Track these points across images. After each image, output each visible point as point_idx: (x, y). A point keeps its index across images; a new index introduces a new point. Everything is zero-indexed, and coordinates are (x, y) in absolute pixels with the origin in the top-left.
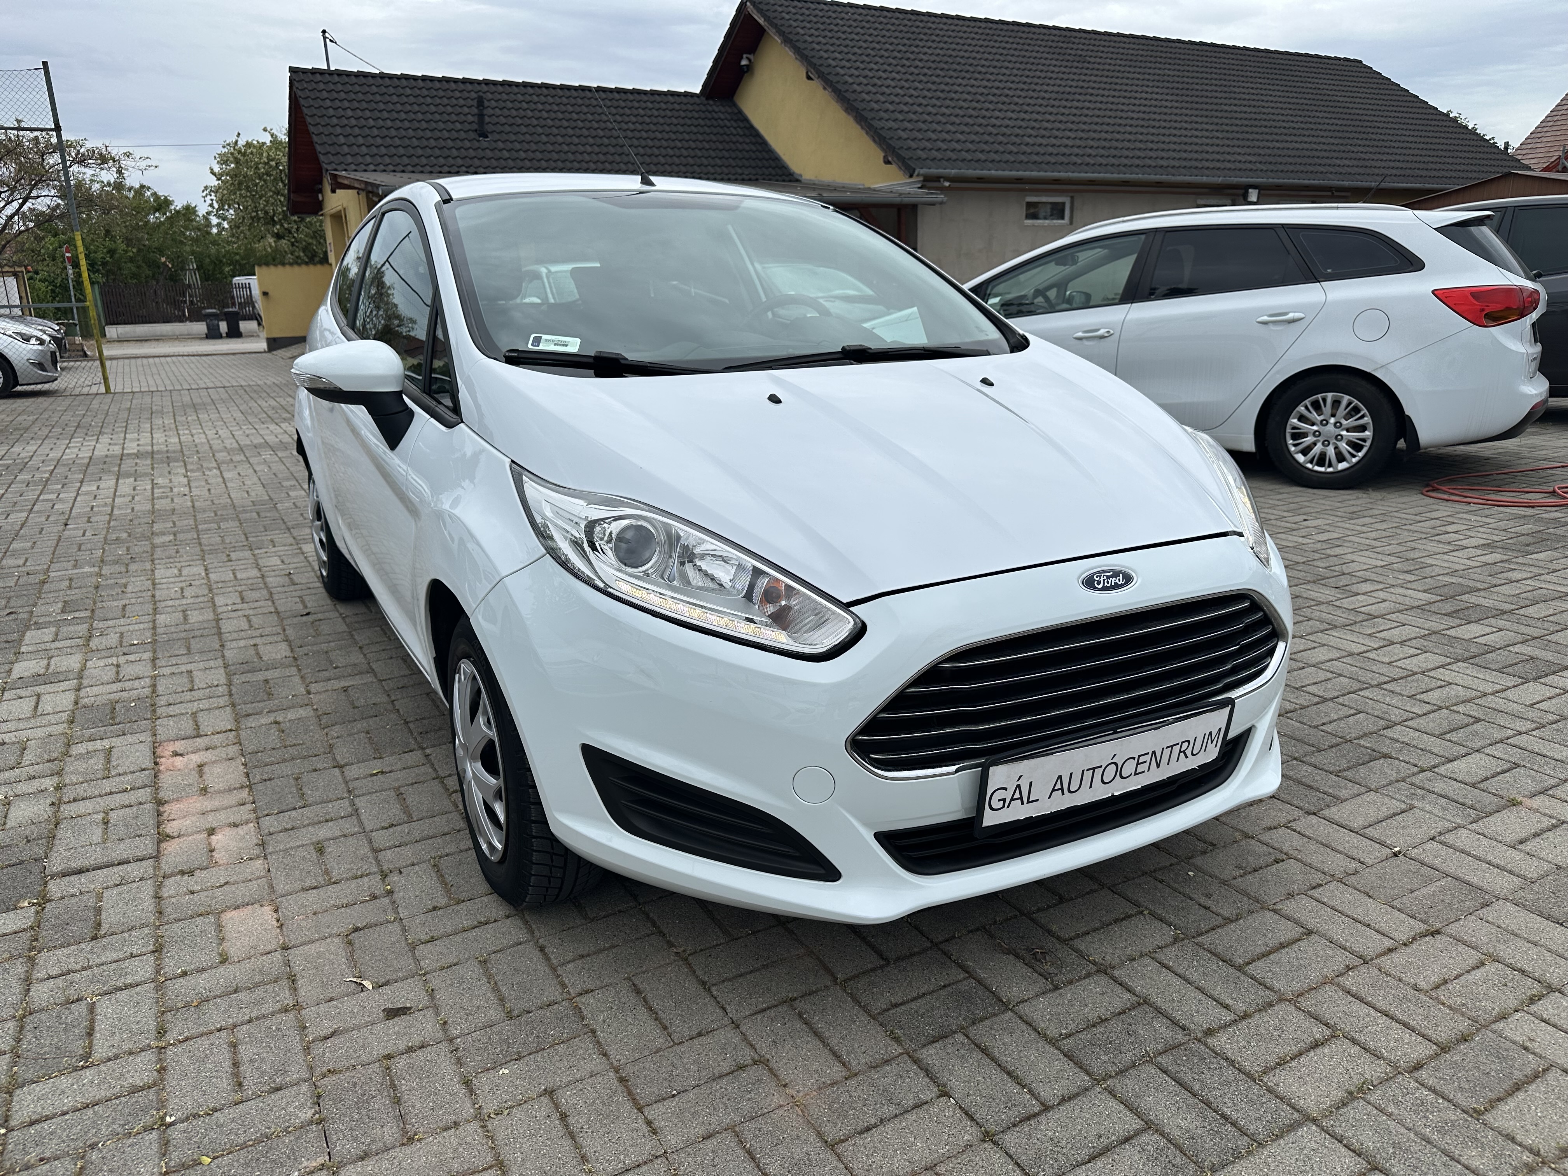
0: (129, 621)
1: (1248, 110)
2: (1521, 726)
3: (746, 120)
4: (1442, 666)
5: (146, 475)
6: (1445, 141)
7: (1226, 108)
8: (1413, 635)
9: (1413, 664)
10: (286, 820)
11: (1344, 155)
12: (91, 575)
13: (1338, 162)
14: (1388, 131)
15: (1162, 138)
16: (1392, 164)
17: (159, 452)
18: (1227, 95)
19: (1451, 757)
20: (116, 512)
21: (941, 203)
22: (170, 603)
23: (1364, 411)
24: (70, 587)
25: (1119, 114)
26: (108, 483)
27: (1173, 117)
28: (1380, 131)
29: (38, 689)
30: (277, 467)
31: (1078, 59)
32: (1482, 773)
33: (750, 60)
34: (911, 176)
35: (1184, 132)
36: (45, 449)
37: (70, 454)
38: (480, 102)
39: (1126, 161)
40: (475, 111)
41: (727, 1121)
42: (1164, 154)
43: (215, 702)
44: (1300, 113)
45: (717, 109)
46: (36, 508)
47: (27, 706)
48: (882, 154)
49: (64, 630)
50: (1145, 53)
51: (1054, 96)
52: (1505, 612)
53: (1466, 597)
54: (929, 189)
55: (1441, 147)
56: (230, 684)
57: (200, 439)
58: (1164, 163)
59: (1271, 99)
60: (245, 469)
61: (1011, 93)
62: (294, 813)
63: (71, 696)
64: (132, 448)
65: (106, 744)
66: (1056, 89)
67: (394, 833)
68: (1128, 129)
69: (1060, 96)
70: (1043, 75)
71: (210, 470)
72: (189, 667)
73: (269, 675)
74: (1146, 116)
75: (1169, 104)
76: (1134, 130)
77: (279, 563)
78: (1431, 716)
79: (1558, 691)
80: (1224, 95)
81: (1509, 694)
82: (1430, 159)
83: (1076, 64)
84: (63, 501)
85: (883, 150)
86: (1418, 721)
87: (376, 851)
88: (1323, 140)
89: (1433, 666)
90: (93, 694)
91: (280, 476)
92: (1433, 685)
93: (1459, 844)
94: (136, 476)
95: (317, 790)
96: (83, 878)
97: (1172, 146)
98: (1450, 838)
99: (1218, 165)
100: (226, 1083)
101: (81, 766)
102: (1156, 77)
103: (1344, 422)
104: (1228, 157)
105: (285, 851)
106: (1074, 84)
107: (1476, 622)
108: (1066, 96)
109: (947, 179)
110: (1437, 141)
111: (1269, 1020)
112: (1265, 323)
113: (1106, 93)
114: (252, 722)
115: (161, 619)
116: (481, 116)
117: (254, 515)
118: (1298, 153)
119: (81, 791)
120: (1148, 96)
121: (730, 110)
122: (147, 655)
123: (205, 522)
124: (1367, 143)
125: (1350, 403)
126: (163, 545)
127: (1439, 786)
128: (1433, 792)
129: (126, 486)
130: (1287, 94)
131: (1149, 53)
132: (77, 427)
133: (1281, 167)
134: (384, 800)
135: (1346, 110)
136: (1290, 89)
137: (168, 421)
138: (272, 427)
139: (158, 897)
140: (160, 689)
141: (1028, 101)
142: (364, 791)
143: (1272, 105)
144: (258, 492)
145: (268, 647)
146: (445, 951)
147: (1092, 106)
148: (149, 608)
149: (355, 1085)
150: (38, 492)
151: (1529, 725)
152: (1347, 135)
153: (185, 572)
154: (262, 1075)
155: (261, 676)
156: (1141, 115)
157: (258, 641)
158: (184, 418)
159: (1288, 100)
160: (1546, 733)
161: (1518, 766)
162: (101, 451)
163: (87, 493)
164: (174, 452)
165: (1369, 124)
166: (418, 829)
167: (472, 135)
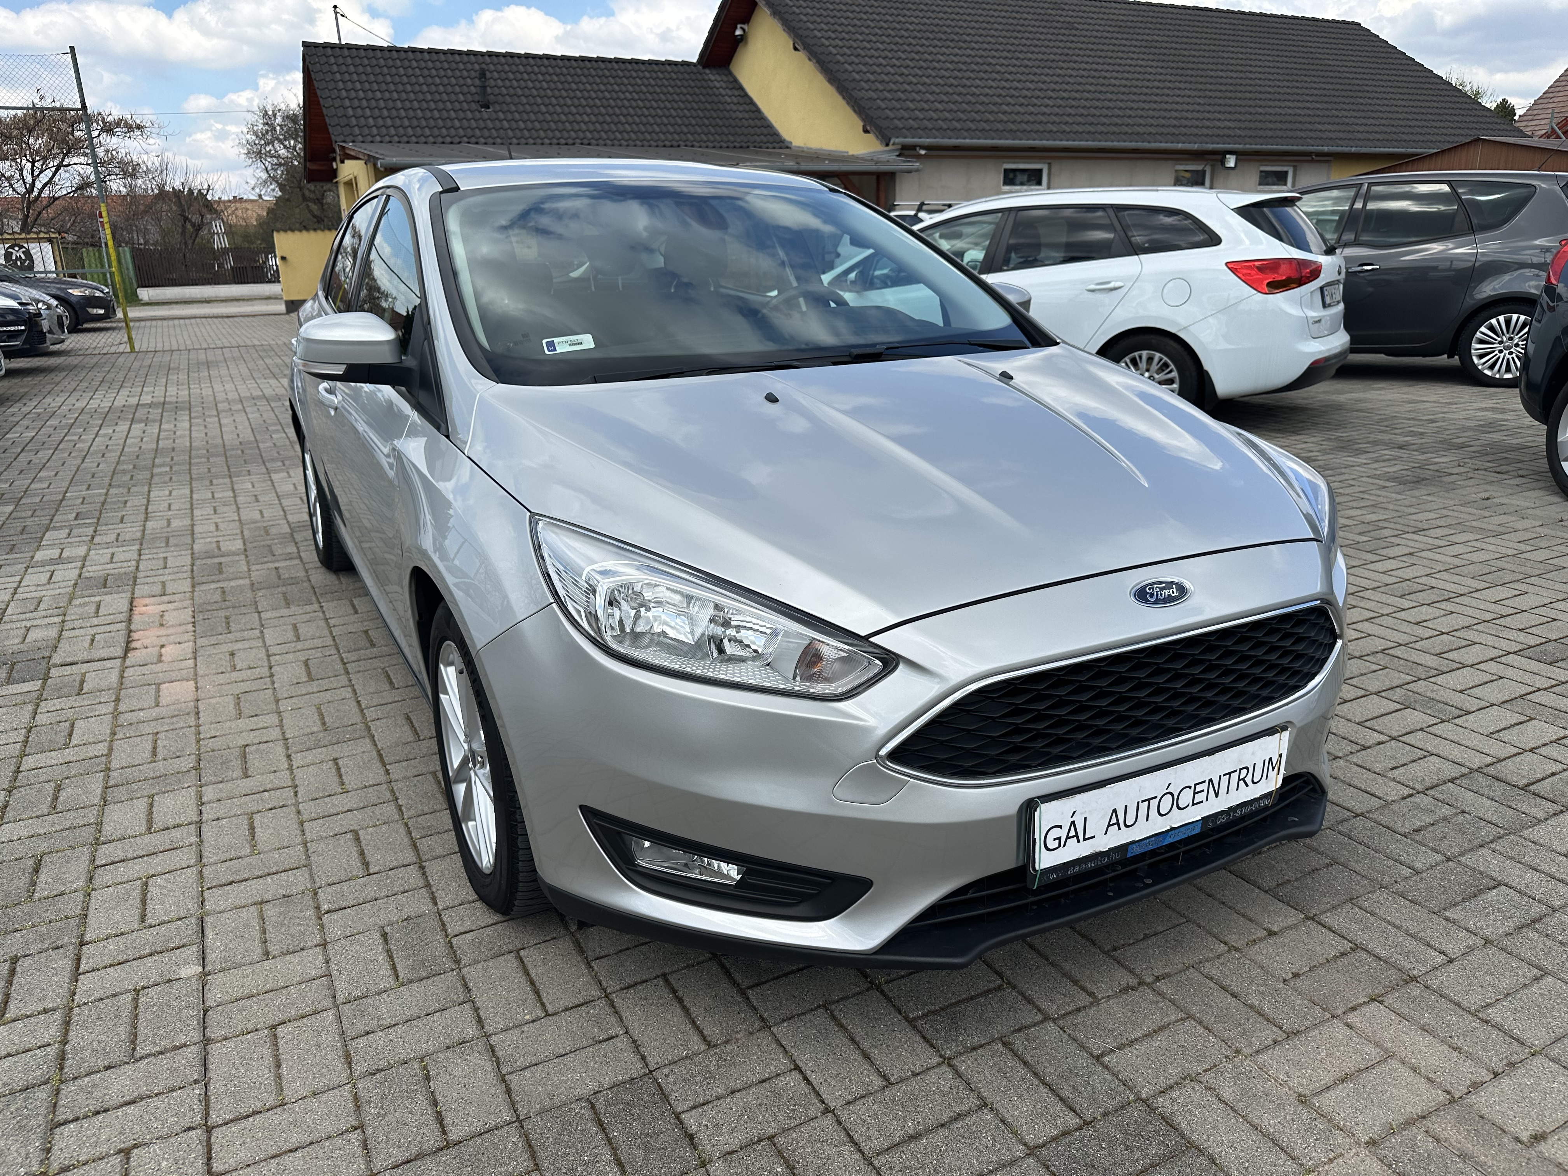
0: (125, 525)
1: (1234, 75)
3: (741, 88)
5: (154, 421)
6: (1436, 105)
7: (1212, 73)
10: (213, 640)
11: (1329, 120)
12: (100, 495)
13: (1320, 127)
14: (1377, 95)
15: (1142, 105)
16: (1376, 129)
17: (170, 403)
18: (1215, 60)
20: (126, 450)
21: (917, 171)
22: (159, 514)
23: (1172, 366)
24: (82, 503)
25: (1101, 81)
26: (123, 427)
27: (1156, 84)
28: (1368, 95)
29: (52, 568)
30: (269, 416)
31: (1065, 25)
33: (744, 30)
34: (887, 145)
35: (1165, 99)
36: (71, 400)
37: (94, 404)
38: (483, 75)
39: (1103, 129)
40: (477, 82)
42: (1142, 121)
43: (180, 575)
44: (1288, 78)
45: (712, 78)
46: (61, 447)
47: (44, 578)
48: (861, 124)
49: (75, 532)
50: (1135, 19)
51: (1037, 63)
54: (907, 156)
55: (1430, 111)
56: (193, 565)
57: (207, 392)
58: (1141, 130)
59: (1260, 63)
60: (240, 418)
61: (993, 61)
62: (220, 636)
63: (77, 572)
64: (146, 399)
65: (97, 599)
66: (1040, 56)
67: (284, 647)
68: (1109, 96)
69: (1043, 64)
70: (1028, 42)
71: (209, 416)
72: (165, 555)
73: (222, 560)
74: (1128, 83)
75: (1153, 70)
76: (1114, 97)
77: (250, 486)
80: (1211, 60)
82: (1418, 123)
83: (1063, 31)
84: (84, 441)
85: (863, 120)
87: (269, 656)
88: (1308, 105)
90: (92, 570)
91: (268, 421)
94: (147, 421)
95: (239, 624)
96: (74, 667)
97: (1151, 113)
99: (1196, 131)
101: (79, 610)
102: (1144, 43)
103: (1156, 376)
104: (1208, 123)
105: (209, 655)
106: (1059, 51)
108: (1049, 64)
109: (923, 147)
110: (1427, 104)
112: (1093, 291)
113: (1090, 60)
114: (204, 587)
115: (150, 524)
116: (484, 87)
117: (239, 452)
118: (1279, 118)
119: (77, 624)
120: (1133, 62)
121: (725, 79)
122: (137, 547)
123: (198, 457)
124: (1354, 107)
125: (1161, 360)
126: (160, 474)
129: (137, 428)
130: (1277, 59)
131: (1140, 19)
132: (102, 381)
133: (1261, 133)
134: (284, 630)
135: (1337, 74)
136: (1280, 53)
137: (183, 377)
138: (273, 382)
139: (122, 677)
140: (141, 568)
141: (1011, 69)
142: (272, 625)
143: (1260, 70)
144: (247, 435)
145: (227, 543)
146: (297, 702)
147: (1074, 73)
148: (142, 517)
149: (222, 756)
150: (63, 434)
152: (1335, 99)
153: (174, 493)
154: (169, 752)
155: (216, 560)
156: (1124, 82)
157: (220, 539)
158: (196, 374)
159: (1278, 65)
162: (120, 402)
163: (105, 435)
164: (182, 402)
165: (1358, 88)
166: (301, 646)
167: (474, 106)
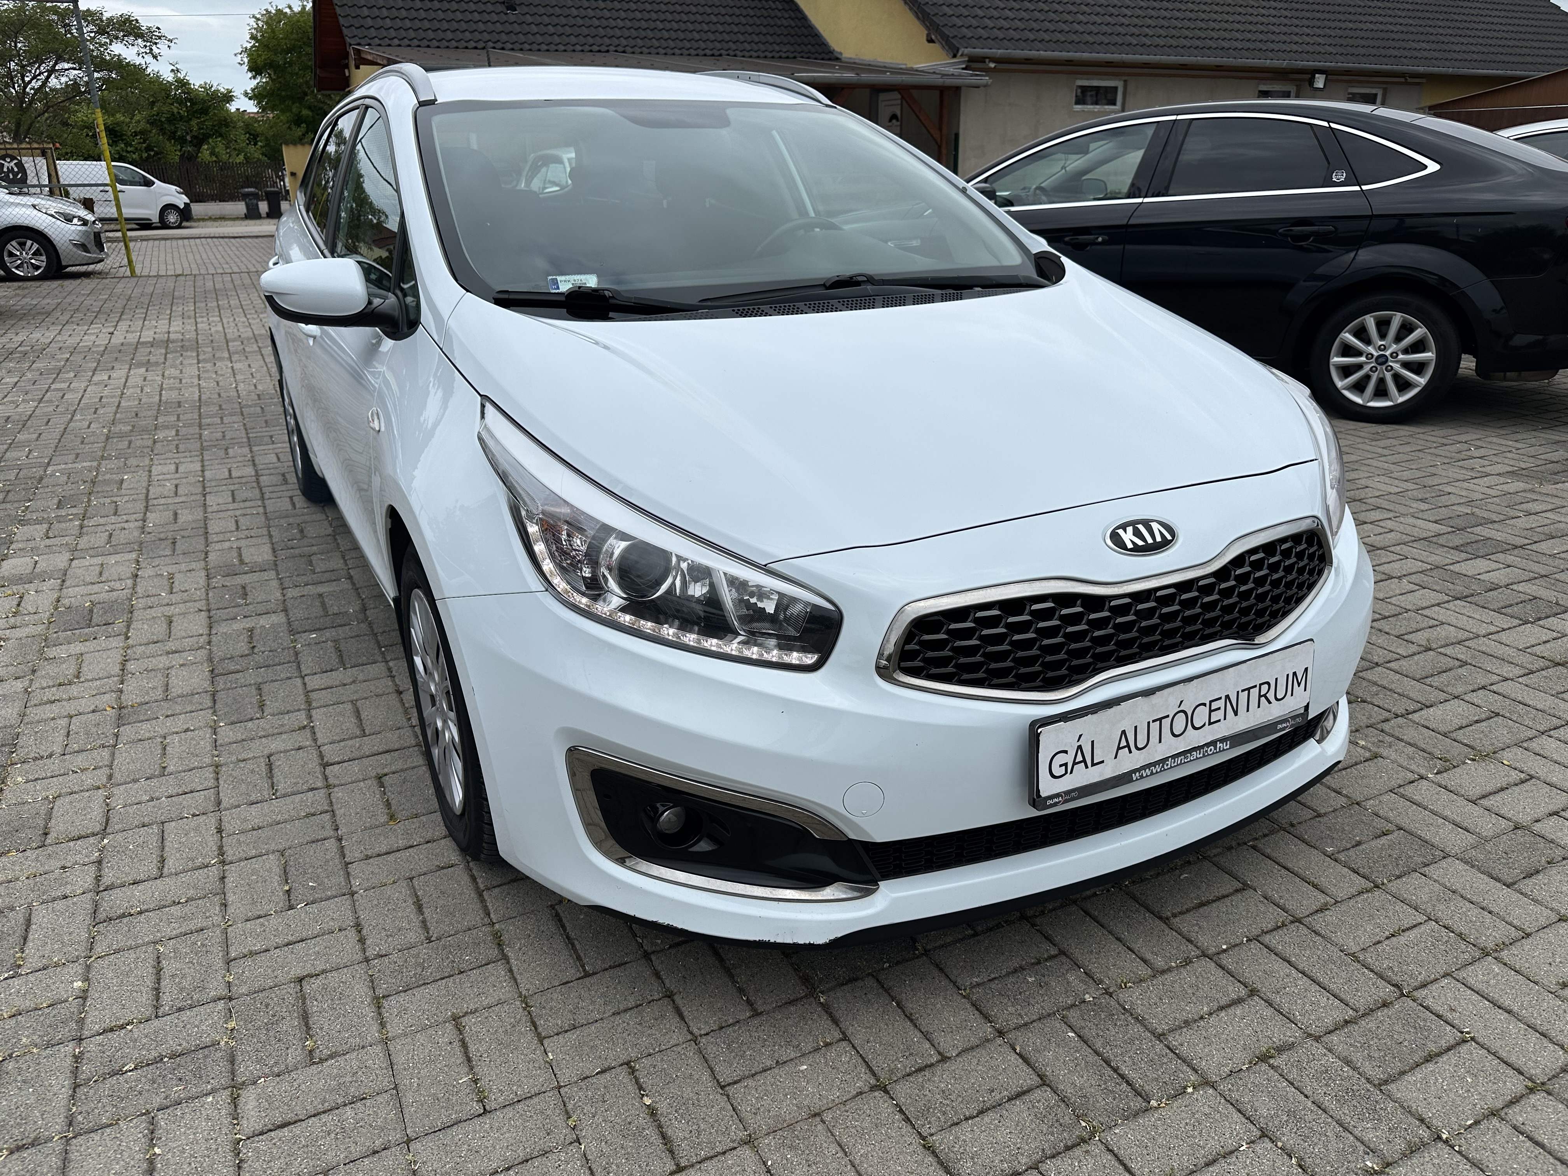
0: (120, 519)
2: (1507, 670)
4: (1438, 605)
8: (1413, 570)
9: (1407, 601)
10: (241, 731)
12: (90, 469)
16: (1473, 48)
17: (173, 342)
19: (1428, 704)
20: (123, 403)
21: (986, 86)
22: (162, 501)
24: (67, 483)
26: (119, 373)
29: (21, 589)
32: (1457, 722)
34: (955, 56)
36: (64, 336)
39: (1185, 42)
41: (624, 1058)
42: (1226, 35)
43: (191, 606)
46: (46, 398)
47: (9, 605)
48: (926, 32)
49: (56, 527)
52: (1516, 547)
53: (1477, 530)
54: (974, 70)
56: (208, 588)
57: (216, 327)
58: (1226, 44)
62: (250, 724)
63: (54, 596)
64: (148, 336)
65: (79, 648)
67: (344, 747)
71: (221, 360)
72: (170, 570)
73: (246, 579)
78: (1416, 658)
79: (1555, 635)
81: (1503, 637)
84: (73, 391)
85: (927, 28)
86: (1403, 662)
89: (1428, 603)
90: (73, 594)
92: (1425, 625)
93: (1417, 798)
94: (148, 365)
95: (276, 701)
98: (1409, 790)
99: (1284, 47)
100: (145, 998)
101: (54, 669)
104: (1296, 39)
105: (237, 763)
107: (1482, 557)
109: (992, 60)
111: (1187, 976)
114: (224, 627)
115: (151, 518)
117: (258, 410)
118: (1372, 35)
119: (48, 695)
122: (134, 555)
123: (210, 416)
126: (165, 440)
127: (1410, 734)
128: (1401, 740)
129: (137, 375)
132: (99, 312)
134: (340, 713)
137: (188, 308)
140: (139, 591)
142: (322, 703)
145: (252, 550)
146: (377, 871)
149: (267, 1006)
150: (51, 381)
151: (1518, 671)
154: (182, 990)
157: (242, 543)
160: (1533, 679)
161: (1498, 714)
162: (118, 338)
163: (98, 383)
164: (189, 340)
166: (369, 745)
